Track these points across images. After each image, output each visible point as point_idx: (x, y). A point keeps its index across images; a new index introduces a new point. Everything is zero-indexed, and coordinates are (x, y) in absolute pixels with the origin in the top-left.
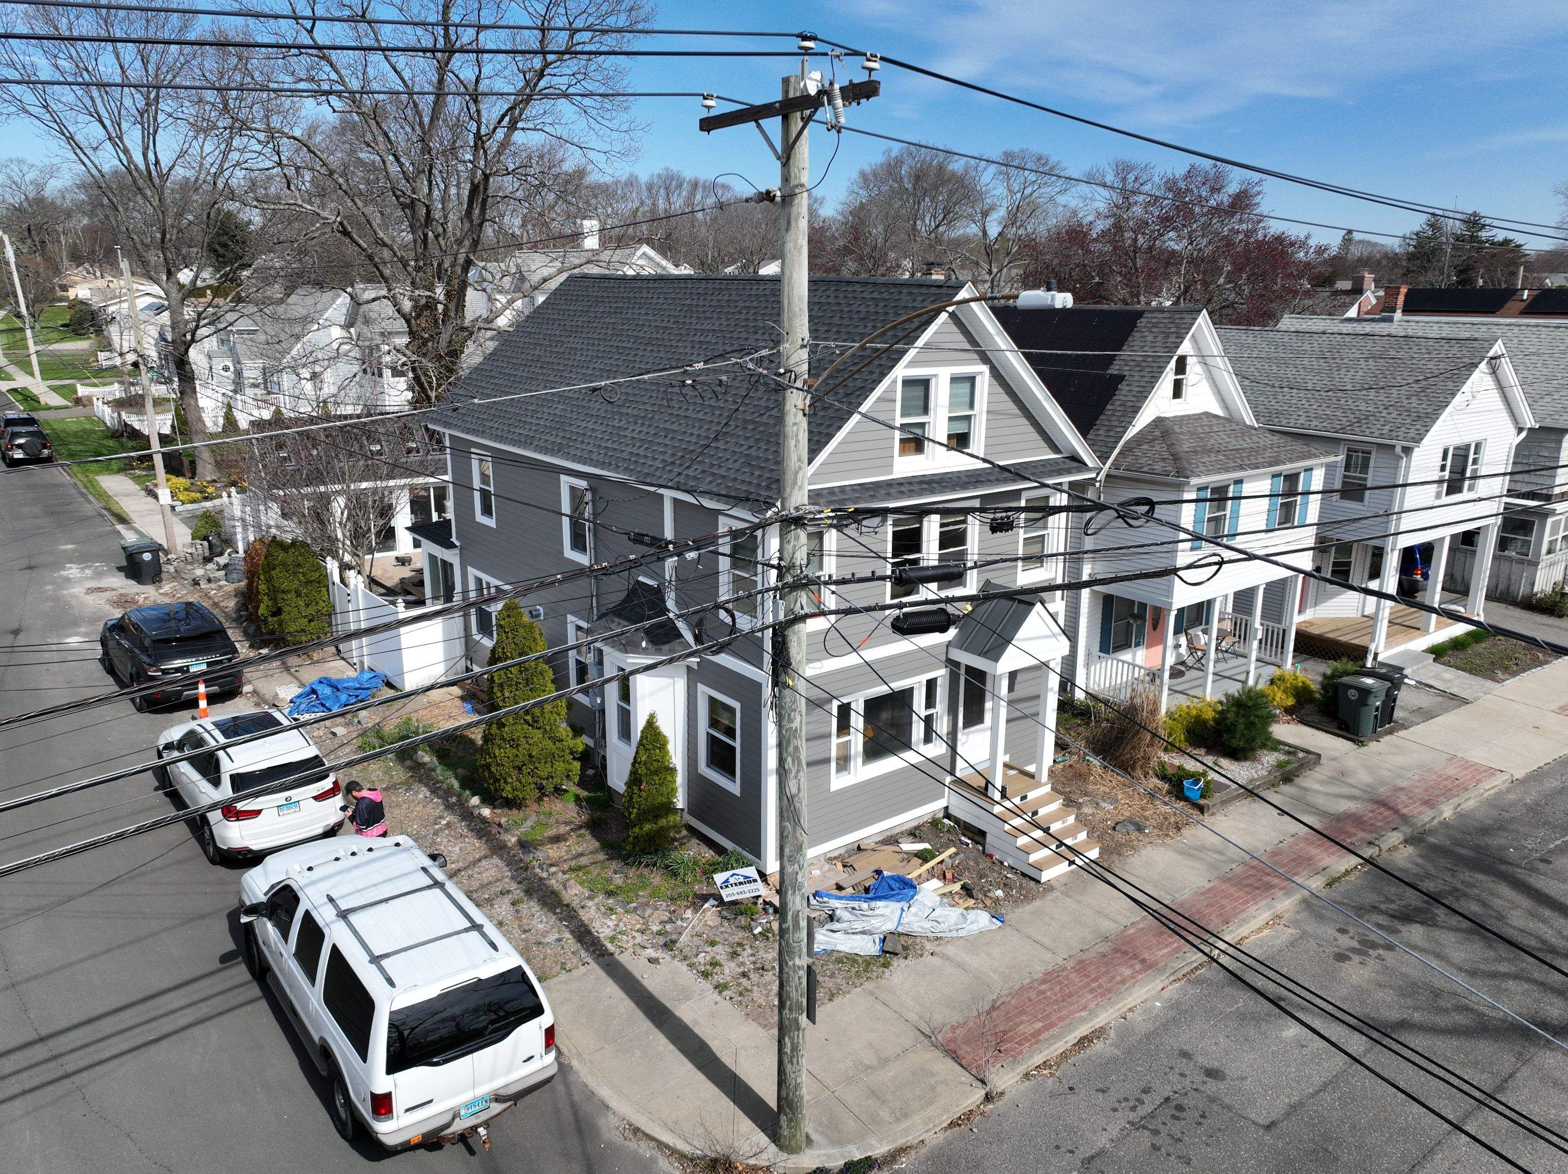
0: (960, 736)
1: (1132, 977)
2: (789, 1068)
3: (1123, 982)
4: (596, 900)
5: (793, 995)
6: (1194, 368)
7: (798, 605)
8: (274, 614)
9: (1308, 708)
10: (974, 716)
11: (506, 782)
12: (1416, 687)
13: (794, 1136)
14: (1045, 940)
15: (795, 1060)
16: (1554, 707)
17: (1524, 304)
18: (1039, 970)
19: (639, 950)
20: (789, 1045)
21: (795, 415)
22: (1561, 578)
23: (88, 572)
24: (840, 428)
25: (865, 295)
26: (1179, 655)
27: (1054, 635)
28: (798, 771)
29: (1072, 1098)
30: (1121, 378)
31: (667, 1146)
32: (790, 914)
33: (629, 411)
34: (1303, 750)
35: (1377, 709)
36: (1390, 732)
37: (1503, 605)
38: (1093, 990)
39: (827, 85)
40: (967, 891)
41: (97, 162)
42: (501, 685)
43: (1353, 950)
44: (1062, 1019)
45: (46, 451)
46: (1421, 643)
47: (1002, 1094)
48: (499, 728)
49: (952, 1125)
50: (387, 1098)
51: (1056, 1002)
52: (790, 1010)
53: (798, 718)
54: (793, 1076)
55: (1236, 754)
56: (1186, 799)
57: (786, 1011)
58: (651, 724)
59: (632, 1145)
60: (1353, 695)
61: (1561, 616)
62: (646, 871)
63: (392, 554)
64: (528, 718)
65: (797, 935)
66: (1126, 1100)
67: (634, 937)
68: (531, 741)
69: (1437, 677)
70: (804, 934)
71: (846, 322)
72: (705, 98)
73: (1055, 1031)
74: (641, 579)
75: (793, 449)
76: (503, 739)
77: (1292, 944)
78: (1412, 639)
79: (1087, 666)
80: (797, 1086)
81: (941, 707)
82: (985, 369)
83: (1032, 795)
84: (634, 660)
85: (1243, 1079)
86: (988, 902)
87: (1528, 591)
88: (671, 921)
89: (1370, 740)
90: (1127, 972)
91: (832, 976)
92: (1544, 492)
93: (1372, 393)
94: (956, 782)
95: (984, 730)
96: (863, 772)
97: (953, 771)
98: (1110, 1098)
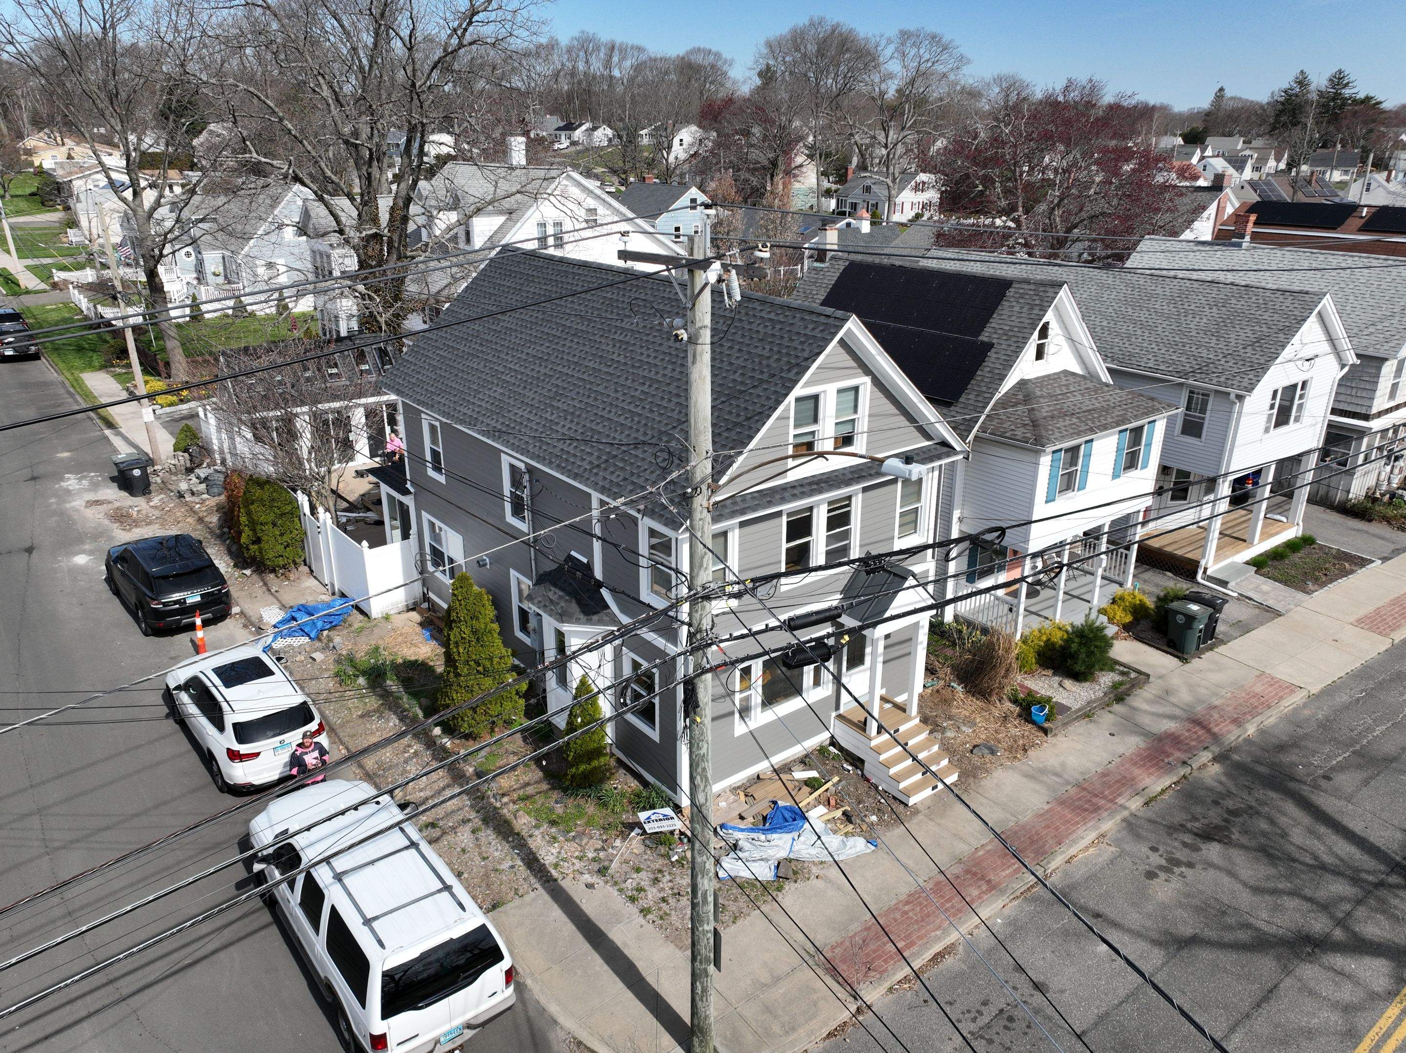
0: (844, 678)
1: (979, 897)
2: (700, 1004)
4: (542, 830)
5: (703, 951)
6: (1055, 329)
7: (705, 660)
8: (254, 543)
9: (1144, 624)
10: (856, 661)
11: (462, 720)
12: (1238, 599)
14: (910, 862)
15: (705, 999)
16: (1353, 619)
17: (1363, 221)
18: (904, 891)
19: (577, 876)
20: (700, 988)
21: (701, 512)
22: (1374, 483)
23: (85, 482)
29: (926, 1010)
32: (700, 893)
34: (1136, 668)
35: (1200, 631)
36: (1211, 648)
37: (1322, 508)
38: (947, 910)
40: (847, 817)
42: (456, 643)
43: (1161, 868)
44: (920, 938)
45: (33, 348)
46: (1246, 555)
47: (870, 1007)
49: (830, 1035)
50: (384, 1036)
51: (917, 922)
52: (701, 963)
53: (705, 746)
55: (1078, 677)
56: (1033, 723)
57: (697, 964)
58: (584, 683)
60: (1180, 619)
61: (1370, 521)
62: (582, 802)
64: (480, 669)
66: (969, 1011)
67: (573, 864)
69: (1257, 589)
70: (711, 907)
73: (915, 949)
74: (573, 553)
76: (459, 685)
77: (1112, 862)
78: (1238, 552)
80: (706, 1017)
82: (867, 380)
83: (903, 728)
84: (568, 625)
85: (1062, 991)
86: (864, 827)
87: (1344, 497)
88: (603, 849)
89: (1193, 657)
90: (975, 893)
91: (736, 900)
92: (1363, 412)
93: (1214, 341)
94: (840, 717)
95: (864, 670)
96: (761, 718)
97: (837, 708)
98: (956, 1011)
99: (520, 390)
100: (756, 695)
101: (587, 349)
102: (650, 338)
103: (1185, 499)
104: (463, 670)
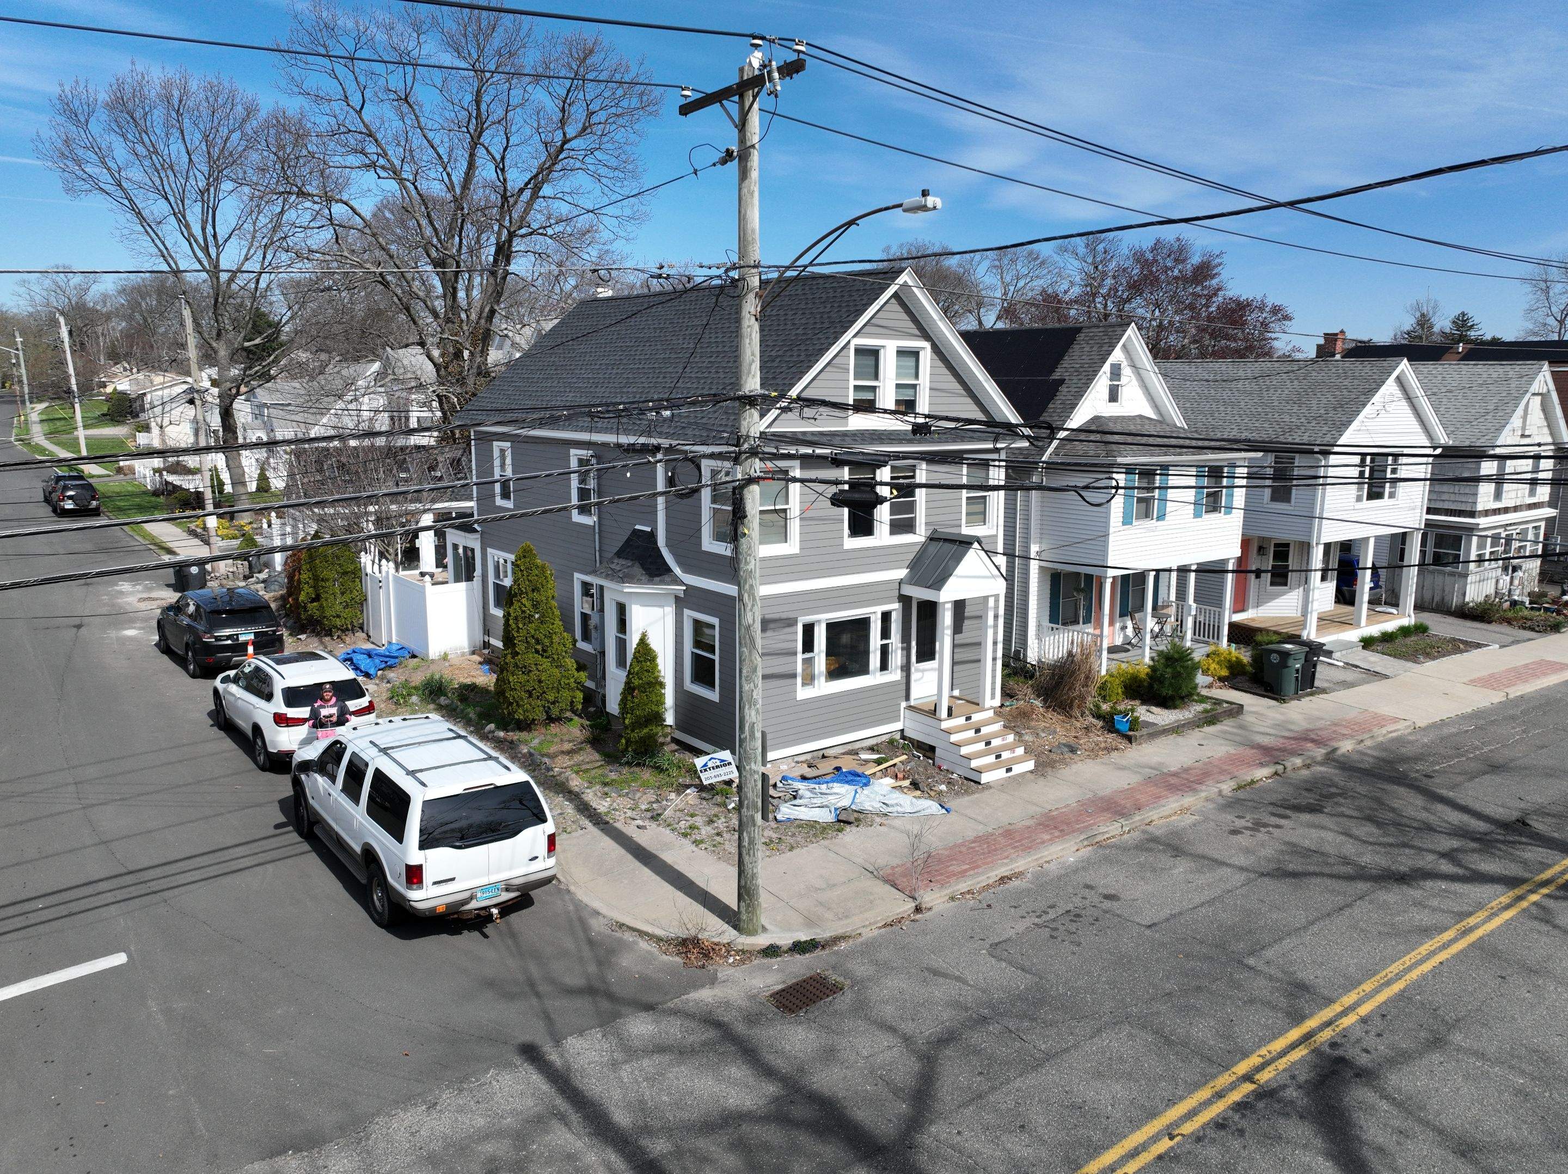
0: (913, 669)
1: (1051, 840)
2: (746, 859)
3: (1043, 842)
4: (594, 789)
5: (750, 795)
6: (1127, 375)
7: (753, 470)
8: (313, 601)
9: (1239, 678)
10: (927, 653)
11: (518, 705)
12: (1344, 668)
13: (751, 920)
14: (980, 818)
15: (752, 852)
16: (1465, 680)
17: (1460, 356)
18: (971, 835)
19: (629, 821)
20: (747, 839)
21: (749, 319)
22: (1492, 591)
23: (139, 588)
24: (801, 378)
25: (826, 285)
26: (1126, 636)
27: (993, 577)
28: (753, 605)
29: (989, 911)
30: (1062, 382)
31: (647, 934)
32: (747, 725)
34: (1227, 702)
35: (1297, 671)
36: (1312, 694)
37: (1439, 615)
38: (1016, 847)
39: (767, 62)
40: (915, 785)
41: (160, 234)
42: (516, 618)
43: (1247, 828)
44: (984, 864)
45: (94, 503)
46: (1353, 635)
47: (930, 909)
48: (513, 658)
49: (885, 926)
50: (419, 868)
51: (983, 853)
52: (748, 808)
53: (753, 561)
54: (750, 866)
55: (1166, 703)
56: (1117, 732)
57: (745, 810)
58: (643, 642)
59: (618, 934)
60: (1275, 658)
61: (1490, 622)
62: (637, 769)
63: (417, 572)
64: (539, 647)
65: (753, 744)
66: (1033, 911)
67: (625, 813)
68: (540, 668)
69: (1364, 660)
70: (759, 746)
71: (810, 306)
72: (683, 90)
73: (980, 870)
74: (638, 527)
75: (747, 345)
76: (516, 666)
77: (1194, 825)
78: (1344, 631)
79: (1039, 638)
80: (754, 876)
81: (895, 640)
82: (927, 345)
83: (976, 717)
84: (629, 588)
85: (1134, 900)
86: (932, 793)
87: (1460, 601)
88: (657, 801)
89: (1293, 699)
90: (1046, 837)
91: (793, 835)
92: (1469, 509)
93: (1296, 407)
94: (910, 708)
95: (933, 670)
96: (825, 687)
97: (907, 698)
98: (1021, 912)
99: (592, 390)
100: (820, 661)
101: (659, 347)
102: (720, 326)
103: (1286, 585)
104: (521, 648)
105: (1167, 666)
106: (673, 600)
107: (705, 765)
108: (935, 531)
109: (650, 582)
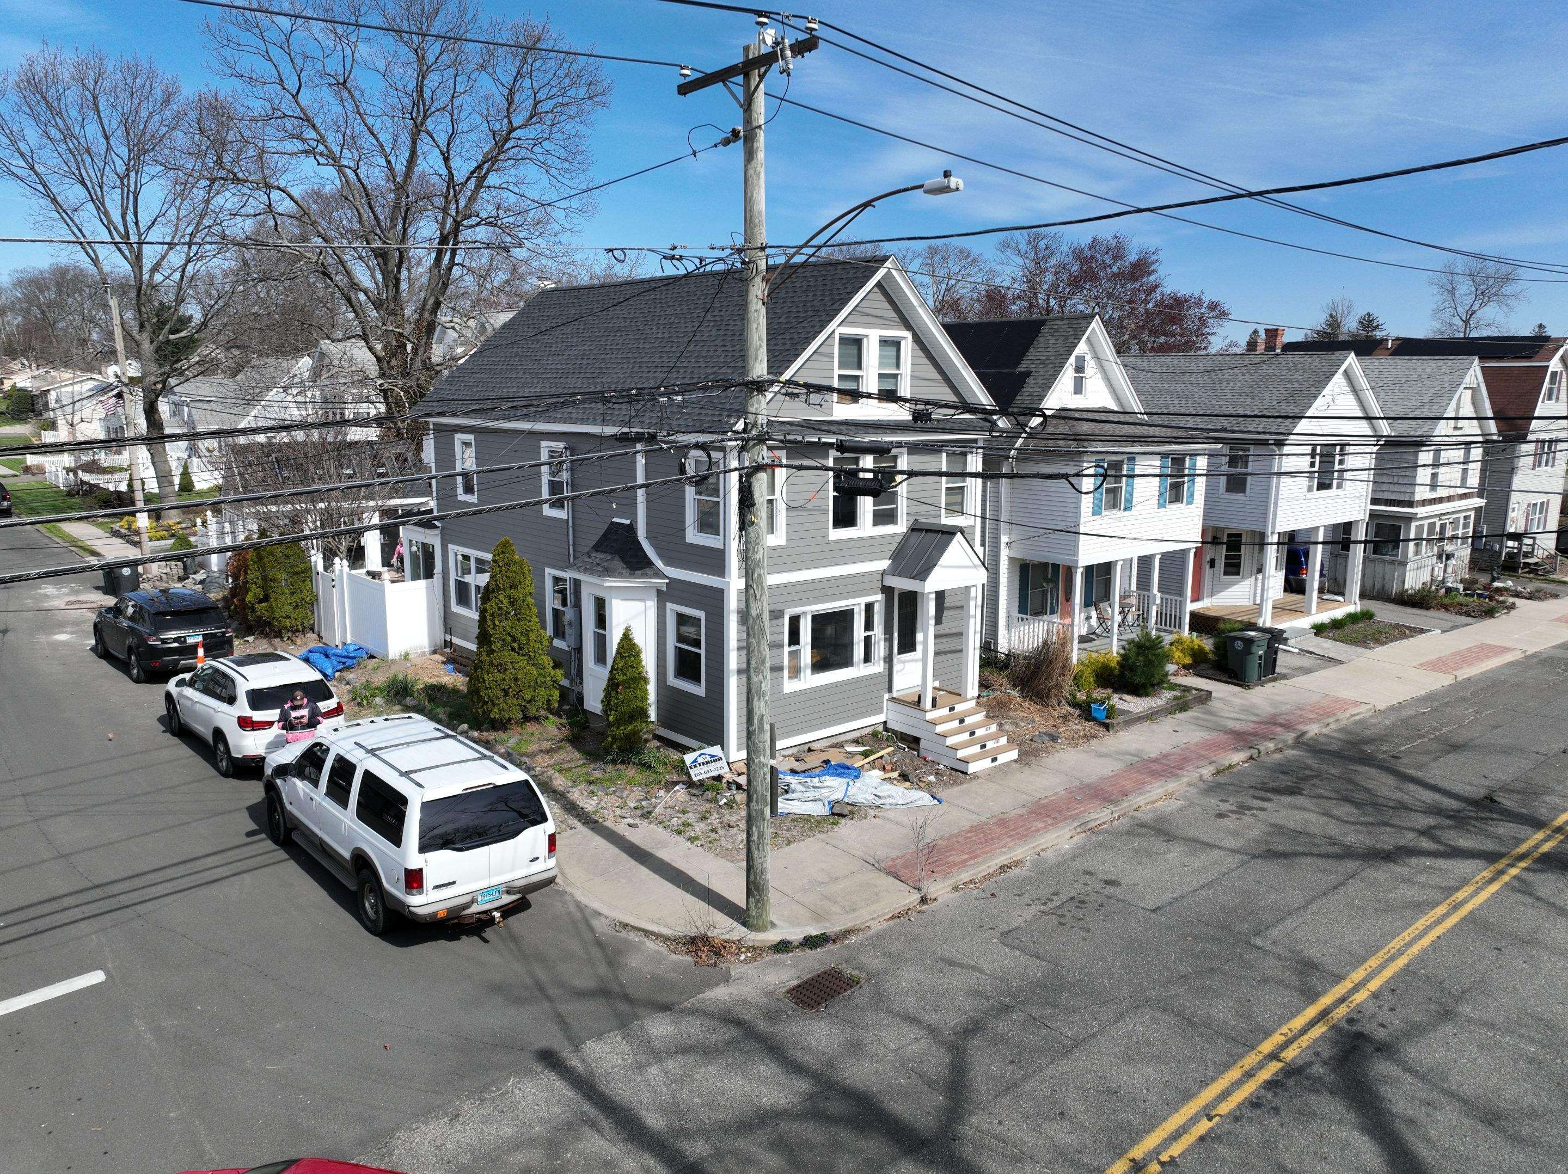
0: (895, 661)
1: (1045, 828)
2: (756, 853)
3: (1038, 831)
4: (579, 788)
5: (759, 788)
6: (1091, 368)
7: (760, 457)
8: (261, 601)
9: (1203, 666)
10: (908, 645)
11: (493, 704)
12: (1299, 654)
13: (761, 916)
14: (972, 808)
15: (761, 847)
16: (1415, 664)
17: (1390, 352)
18: (966, 825)
19: (619, 820)
20: (756, 833)
21: (756, 304)
22: (1429, 579)
23: (65, 591)
24: (788, 367)
25: (806, 274)
26: (1090, 626)
27: (975, 566)
28: (761, 595)
29: (994, 900)
31: (653, 933)
32: (756, 718)
33: (603, 380)
34: (1196, 689)
35: (1260, 657)
36: (1274, 680)
37: (1380, 602)
38: (1012, 836)
39: (779, 40)
40: (904, 777)
41: (77, 222)
42: (492, 615)
43: (1232, 812)
44: (983, 853)
45: (5, 503)
46: (1304, 623)
47: (935, 899)
48: (488, 655)
49: (893, 917)
50: (419, 872)
51: (981, 843)
52: (757, 802)
53: (761, 550)
54: (759, 861)
55: (1137, 690)
56: (1094, 720)
57: (754, 804)
58: (626, 637)
59: (623, 935)
60: (1239, 645)
61: (1428, 609)
62: (622, 767)
63: (363, 571)
64: (515, 645)
65: (761, 736)
66: (1038, 899)
67: (614, 811)
68: (517, 666)
69: (1318, 646)
70: (767, 736)
71: (791, 295)
72: (682, 69)
73: (980, 859)
74: (615, 520)
75: (755, 330)
76: (492, 664)
77: (1181, 810)
78: (1297, 618)
79: (1009, 627)
80: (763, 871)
81: (878, 631)
82: (908, 334)
83: (959, 708)
84: (610, 582)
85: (1135, 885)
86: (922, 785)
87: (1400, 589)
88: (646, 799)
89: (1256, 685)
90: (1040, 825)
91: (789, 830)
92: (1407, 499)
93: (1249, 399)
94: (893, 699)
95: (916, 661)
96: (811, 680)
97: (890, 690)
98: (1025, 899)
99: (561, 380)
100: (806, 654)
101: (630, 337)
102: (695, 315)
103: (1238, 574)
104: (496, 646)
105: (1138, 654)
106: (654, 594)
107: (695, 761)
108: (916, 521)
109: (632, 575)
